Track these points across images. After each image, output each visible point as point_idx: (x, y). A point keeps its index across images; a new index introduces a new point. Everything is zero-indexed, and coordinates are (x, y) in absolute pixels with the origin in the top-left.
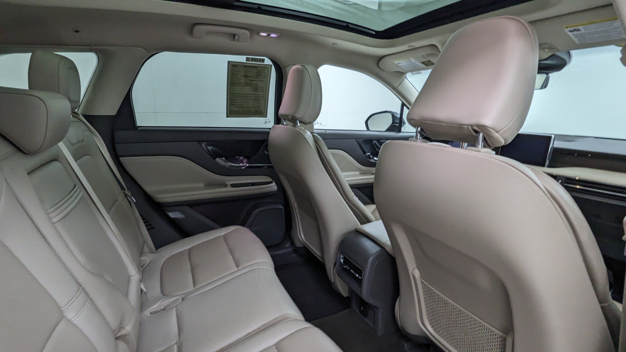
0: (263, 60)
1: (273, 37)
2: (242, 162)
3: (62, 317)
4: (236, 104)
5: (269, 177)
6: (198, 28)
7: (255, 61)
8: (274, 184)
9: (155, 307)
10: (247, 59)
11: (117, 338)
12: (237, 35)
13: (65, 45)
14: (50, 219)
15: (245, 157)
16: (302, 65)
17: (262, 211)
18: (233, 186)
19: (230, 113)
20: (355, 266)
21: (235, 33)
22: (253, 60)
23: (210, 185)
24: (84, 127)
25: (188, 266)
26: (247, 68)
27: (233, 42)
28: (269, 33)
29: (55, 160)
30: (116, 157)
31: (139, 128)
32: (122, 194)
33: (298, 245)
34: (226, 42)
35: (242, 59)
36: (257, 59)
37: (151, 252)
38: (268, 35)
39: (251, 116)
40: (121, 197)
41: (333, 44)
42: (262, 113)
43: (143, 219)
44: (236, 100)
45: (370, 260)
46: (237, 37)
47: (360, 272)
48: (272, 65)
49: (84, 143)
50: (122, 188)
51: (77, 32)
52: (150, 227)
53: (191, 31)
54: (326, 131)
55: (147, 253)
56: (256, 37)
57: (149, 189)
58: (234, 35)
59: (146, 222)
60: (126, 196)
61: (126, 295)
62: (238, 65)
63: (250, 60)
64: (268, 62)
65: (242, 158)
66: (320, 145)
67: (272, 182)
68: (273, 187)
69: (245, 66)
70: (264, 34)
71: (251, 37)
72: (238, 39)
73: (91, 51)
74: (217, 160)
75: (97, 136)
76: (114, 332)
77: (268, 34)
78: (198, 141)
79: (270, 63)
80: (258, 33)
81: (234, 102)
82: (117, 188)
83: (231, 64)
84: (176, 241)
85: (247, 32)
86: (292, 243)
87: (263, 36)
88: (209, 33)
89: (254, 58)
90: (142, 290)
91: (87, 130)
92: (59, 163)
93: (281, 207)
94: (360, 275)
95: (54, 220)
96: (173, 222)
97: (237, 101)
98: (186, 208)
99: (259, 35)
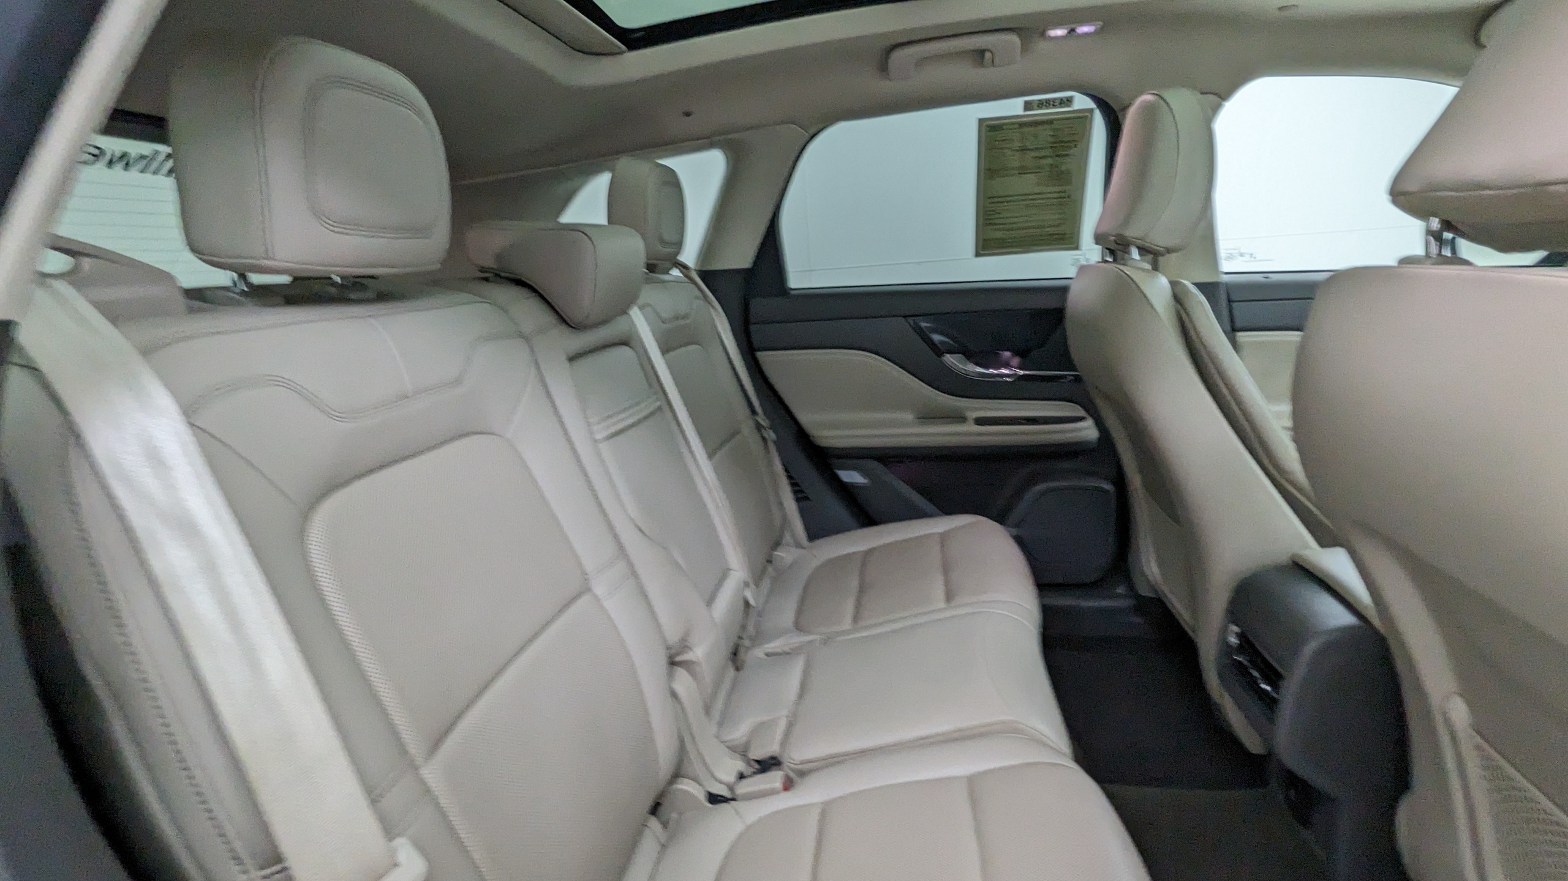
0: (1069, 101)
1: (1087, 34)
2: (1007, 365)
3: (585, 589)
4: (997, 221)
5: (1079, 407)
6: (898, 55)
7: (1047, 107)
8: (1089, 423)
9: (774, 646)
10: (1028, 106)
11: (673, 663)
12: (989, 50)
13: (673, 143)
14: (591, 433)
15: (1017, 353)
16: (1155, 92)
17: (1053, 490)
18: (980, 421)
19: (986, 246)
20: (1264, 660)
21: (984, 47)
22: (1041, 104)
23: (928, 416)
24: (697, 293)
25: (855, 583)
26: (1026, 130)
27: (981, 71)
28: (1073, 26)
29: (625, 343)
30: (749, 350)
31: (793, 292)
32: (751, 423)
33: (1144, 591)
34: (966, 74)
35: (1012, 107)
36: (1054, 100)
37: (798, 545)
38: (1069, 32)
39: (1037, 248)
40: (747, 429)
41: (1281, 9)
42: (1067, 239)
43: (790, 477)
44: (999, 213)
45: (1311, 648)
46: (988, 55)
47: (1274, 677)
48: (1091, 111)
49: (687, 321)
50: (754, 412)
51: (688, 114)
52: (801, 496)
53: (883, 68)
54: (1270, 275)
55: (788, 545)
56: (1041, 46)
57: (806, 418)
58: (980, 53)
59: (794, 485)
60: (759, 427)
61: (710, 602)
62: (1004, 124)
63: (1036, 107)
64: (1082, 102)
65: (1007, 354)
66: (1189, 309)
67: (1081, 419)
68: (1087, 430)
69: (1022, 125)
70: (1060, 32)
71: (1025, 49)
72: (993, 62)
73: (711, 146)
74: (946, 360)
75: (716, 310)
76: (668, 648)
77: (1069, 30)
78: (905, 317)
79: (1089, 104)
80: (1043, 34)
81: (992, 217)
82: (742, 411)
83: (988, 126)
84: (848, 530)
85: (1014, 38)
86: (1131, 587)
87: (1057, 38)
88: (922, 62)
89: (1043, 100)
90: (747, 604)
91: (697, 298)
92: (629, 348)
93: (1108, 486)
94: (1275, 686)
95: (599, 436)
96: (846, 492)
97: (1001, 216)
98: (873, 464)
99: (1047, 36)
